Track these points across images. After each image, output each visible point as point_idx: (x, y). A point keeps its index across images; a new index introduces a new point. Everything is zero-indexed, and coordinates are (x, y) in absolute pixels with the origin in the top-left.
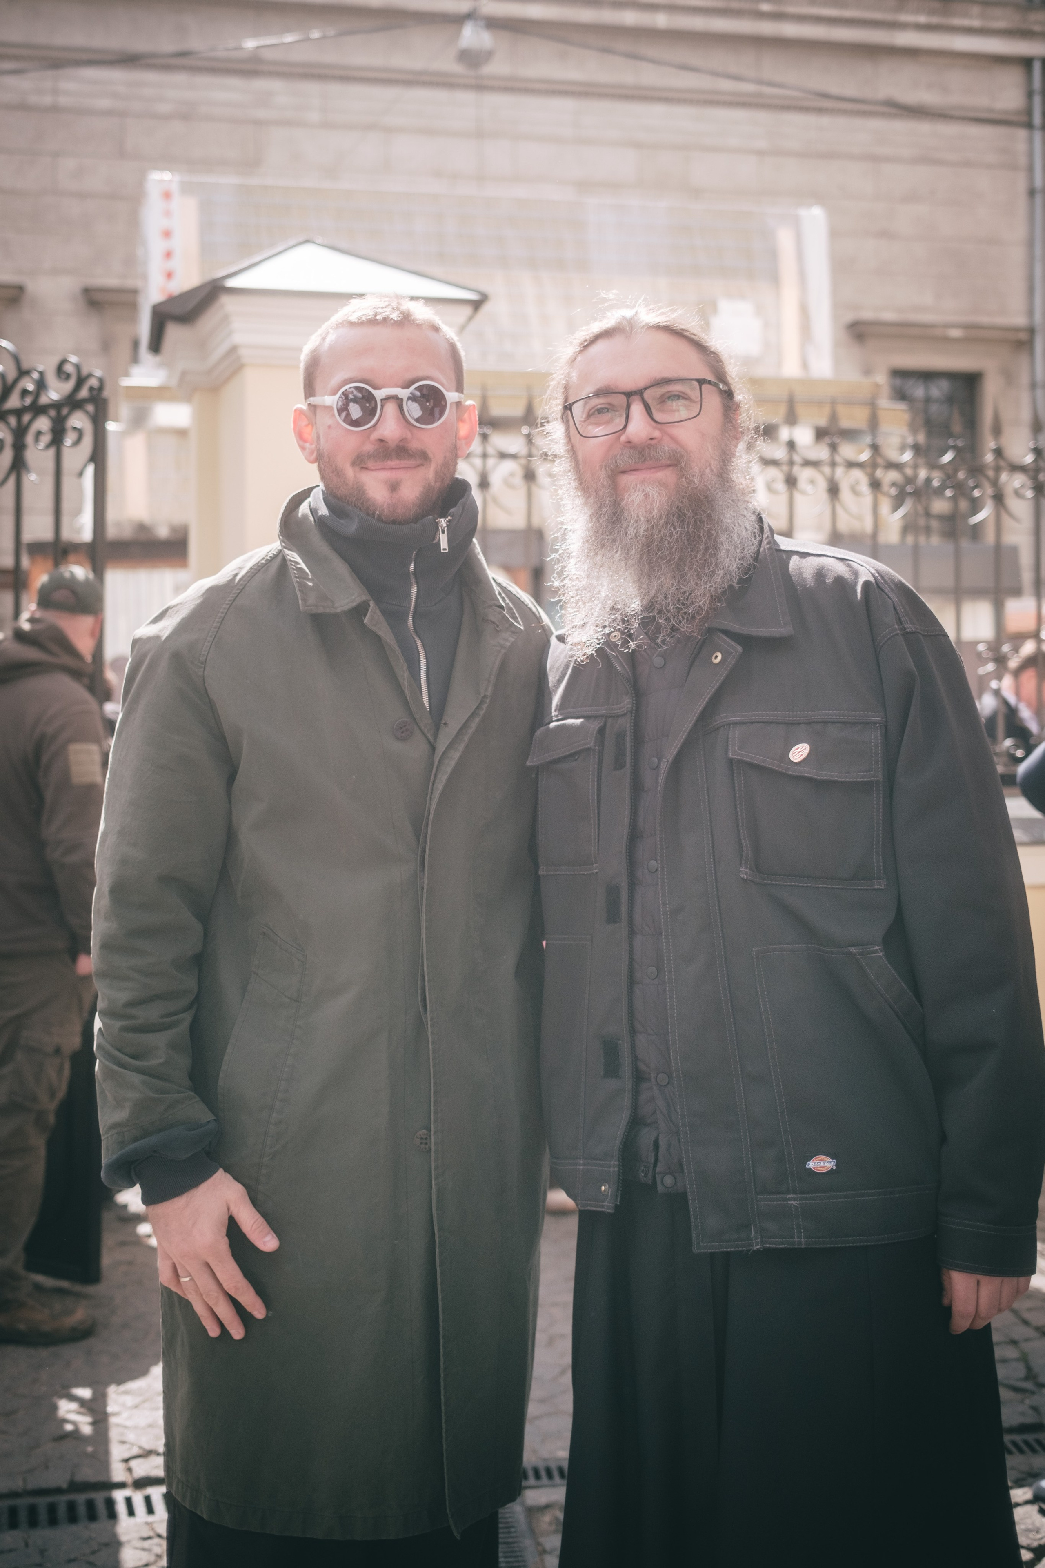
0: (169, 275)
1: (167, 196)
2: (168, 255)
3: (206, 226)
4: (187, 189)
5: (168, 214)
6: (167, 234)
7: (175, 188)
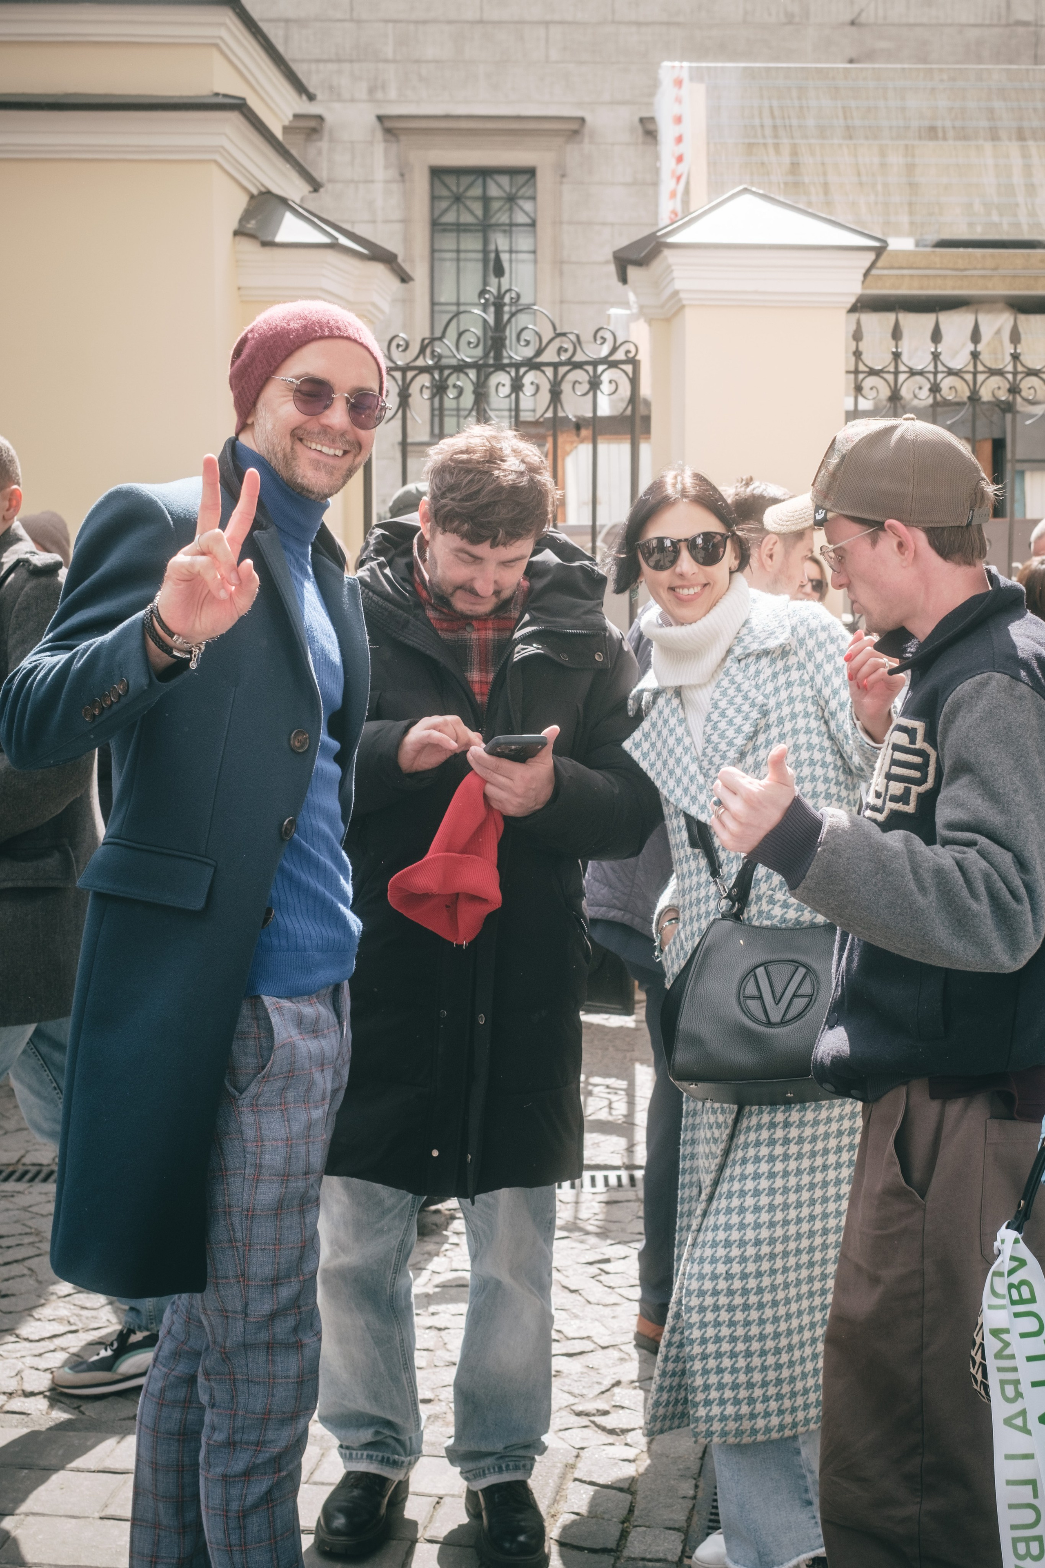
0: (680, 159)
1: (679, 83)
2: (679, 140)
3: (714, 111)
4: (697, 76)
5: (679, 100)
6: (678, 120)
7: (685, 75)
